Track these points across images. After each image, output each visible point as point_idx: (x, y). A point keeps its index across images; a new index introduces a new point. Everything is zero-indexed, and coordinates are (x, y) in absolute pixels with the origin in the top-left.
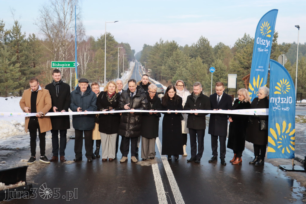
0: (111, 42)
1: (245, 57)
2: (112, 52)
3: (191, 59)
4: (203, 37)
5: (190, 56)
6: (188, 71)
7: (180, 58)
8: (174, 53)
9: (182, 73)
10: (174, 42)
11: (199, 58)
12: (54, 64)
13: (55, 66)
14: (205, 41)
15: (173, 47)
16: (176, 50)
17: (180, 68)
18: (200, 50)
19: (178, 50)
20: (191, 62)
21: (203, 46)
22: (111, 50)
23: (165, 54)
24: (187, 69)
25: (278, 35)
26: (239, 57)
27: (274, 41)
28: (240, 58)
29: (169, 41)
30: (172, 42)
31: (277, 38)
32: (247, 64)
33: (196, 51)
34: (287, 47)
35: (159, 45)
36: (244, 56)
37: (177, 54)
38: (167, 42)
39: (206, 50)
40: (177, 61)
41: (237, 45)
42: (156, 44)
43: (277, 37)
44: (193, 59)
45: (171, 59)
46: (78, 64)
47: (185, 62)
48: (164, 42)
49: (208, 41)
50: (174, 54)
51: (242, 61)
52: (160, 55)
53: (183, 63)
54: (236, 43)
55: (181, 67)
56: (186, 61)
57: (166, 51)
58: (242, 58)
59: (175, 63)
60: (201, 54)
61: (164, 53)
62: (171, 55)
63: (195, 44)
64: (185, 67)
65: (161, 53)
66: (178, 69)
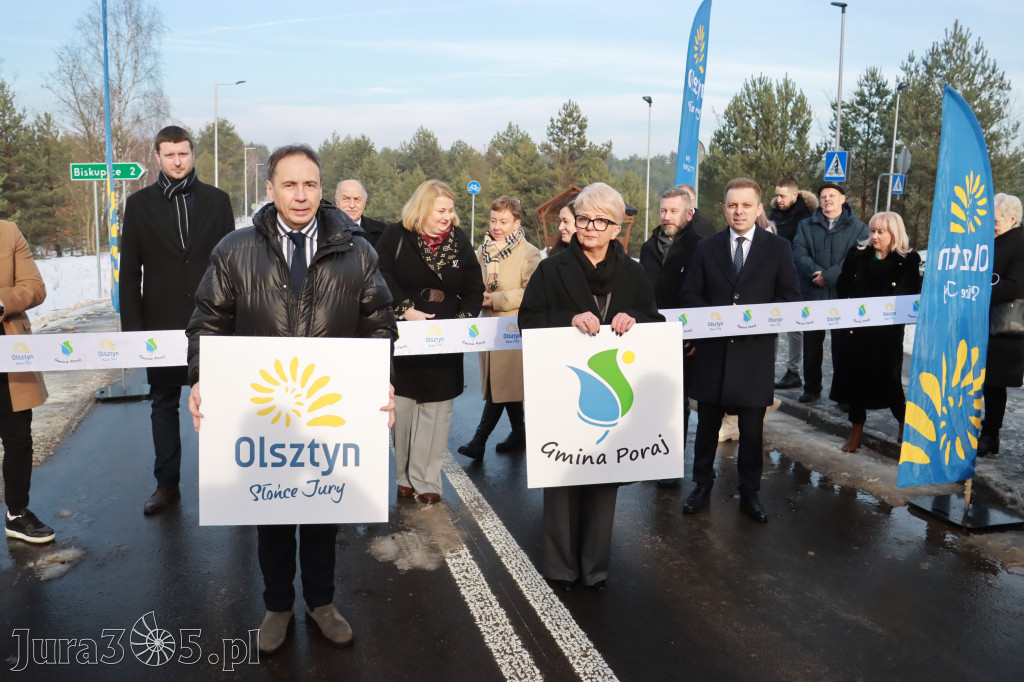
0: (228, 138)
1: (521, 168)
2: (231, 160)
3: (401, 174)
4: (424, 128)
5: (399, 167)
6: (397, 197)
7: (377, 172)
8: (365, 160)
9: (383, 202)
10: (363, 137)
11: (420, 172)
12: (77, 171)
13: (80, 177)
14: (429, 136)
15: (361, 149)
16: (369, 154)
17: (378, 191)
18: (418, 155)
19: (372, 154)
20: (402, 179)
21: (425, 147)
22: (230, 156)
23: (345, 164)
24: (394, 194)
25: (588, 123)
26: (508, 167)
27: (579, 134)
28: (512, 170)
29: (353, 138)
30: (360, 138)
31: (585, 130)
32: (526, 183)
33: (410, 157)
34: (606, 147)
35: (330, 145)
36: (519, 166)
37: (372, 164)
38: (348, 138)
39: (430, 155)
40: (372, 177)
41: (494, 145)
42: (325, 143)
43: (585, 126)
44: (407, 172)
45: (359, 173)
46: (143, 171)
47: (389, 181)
48: (341, 140)
49: (435, 136)
50: (365, 163)
51: (516, 176)
52: (334, 166)
53: (384, 181)
54: (492, 142)
55: (382, 189)
56: (391, 178)
57: (347, 157)
58: (514, 169)
59: (369, 182)
60: (421, 163)
61: (344, 160)
62: (359, 164)
63: (408, 142)
64: (389, 190)
65: (335, 162)
66: (375, 194)
